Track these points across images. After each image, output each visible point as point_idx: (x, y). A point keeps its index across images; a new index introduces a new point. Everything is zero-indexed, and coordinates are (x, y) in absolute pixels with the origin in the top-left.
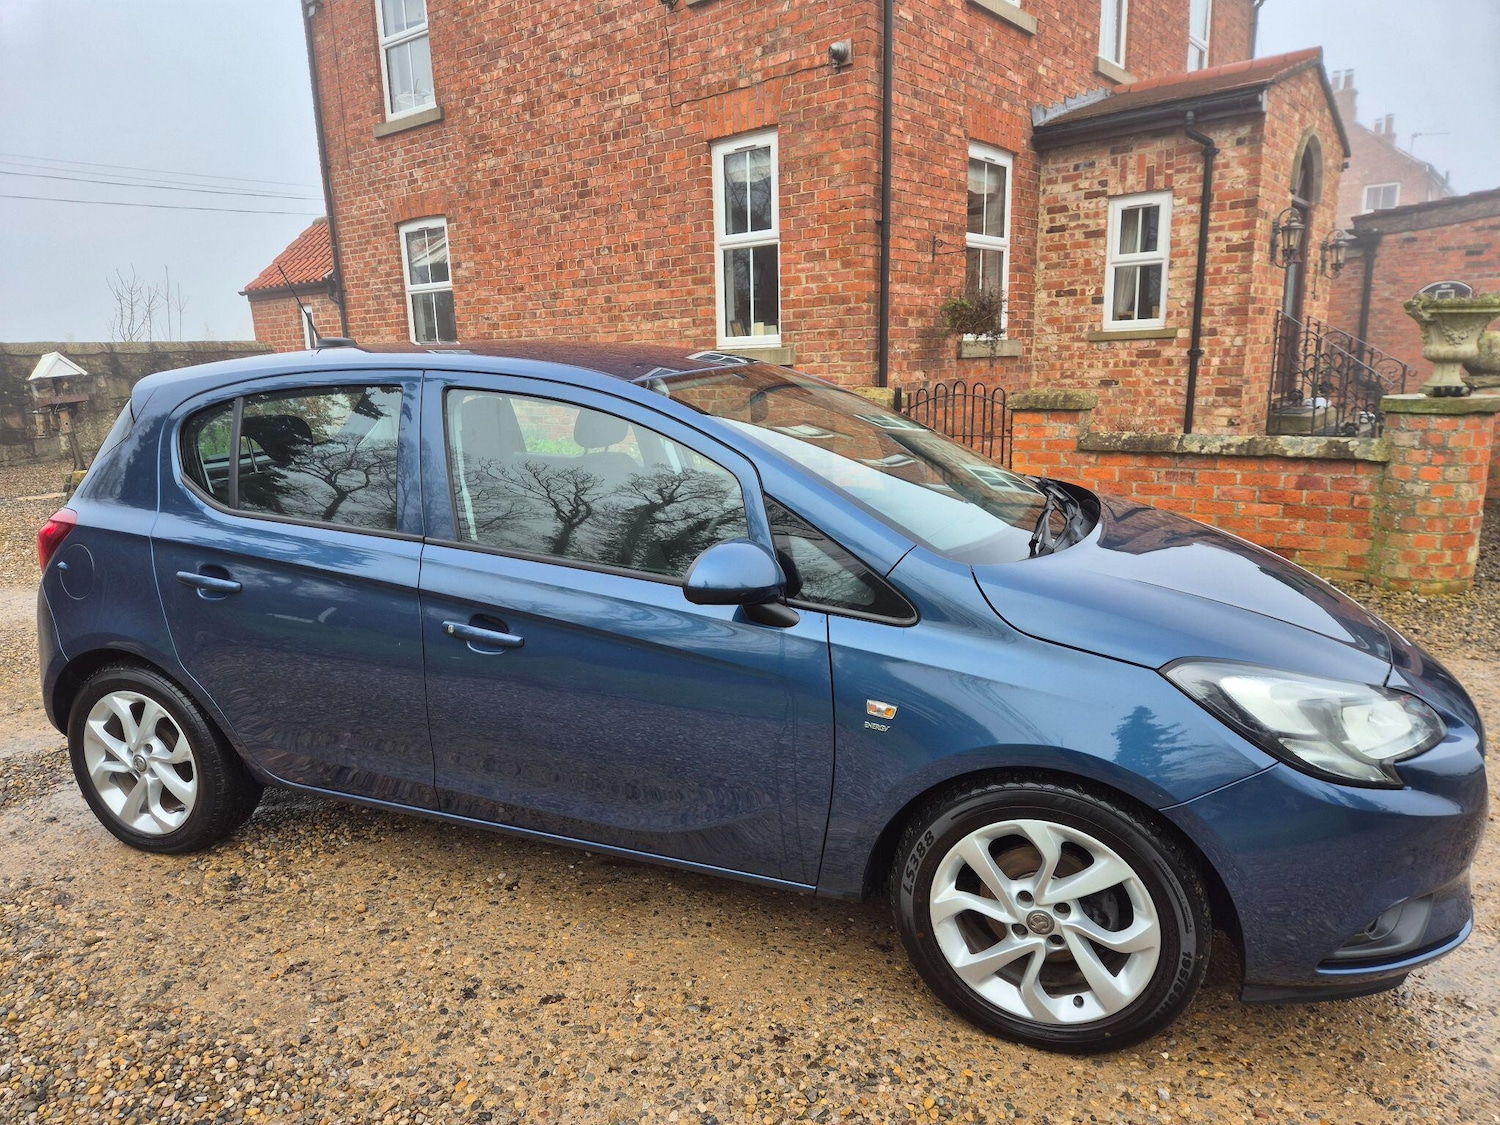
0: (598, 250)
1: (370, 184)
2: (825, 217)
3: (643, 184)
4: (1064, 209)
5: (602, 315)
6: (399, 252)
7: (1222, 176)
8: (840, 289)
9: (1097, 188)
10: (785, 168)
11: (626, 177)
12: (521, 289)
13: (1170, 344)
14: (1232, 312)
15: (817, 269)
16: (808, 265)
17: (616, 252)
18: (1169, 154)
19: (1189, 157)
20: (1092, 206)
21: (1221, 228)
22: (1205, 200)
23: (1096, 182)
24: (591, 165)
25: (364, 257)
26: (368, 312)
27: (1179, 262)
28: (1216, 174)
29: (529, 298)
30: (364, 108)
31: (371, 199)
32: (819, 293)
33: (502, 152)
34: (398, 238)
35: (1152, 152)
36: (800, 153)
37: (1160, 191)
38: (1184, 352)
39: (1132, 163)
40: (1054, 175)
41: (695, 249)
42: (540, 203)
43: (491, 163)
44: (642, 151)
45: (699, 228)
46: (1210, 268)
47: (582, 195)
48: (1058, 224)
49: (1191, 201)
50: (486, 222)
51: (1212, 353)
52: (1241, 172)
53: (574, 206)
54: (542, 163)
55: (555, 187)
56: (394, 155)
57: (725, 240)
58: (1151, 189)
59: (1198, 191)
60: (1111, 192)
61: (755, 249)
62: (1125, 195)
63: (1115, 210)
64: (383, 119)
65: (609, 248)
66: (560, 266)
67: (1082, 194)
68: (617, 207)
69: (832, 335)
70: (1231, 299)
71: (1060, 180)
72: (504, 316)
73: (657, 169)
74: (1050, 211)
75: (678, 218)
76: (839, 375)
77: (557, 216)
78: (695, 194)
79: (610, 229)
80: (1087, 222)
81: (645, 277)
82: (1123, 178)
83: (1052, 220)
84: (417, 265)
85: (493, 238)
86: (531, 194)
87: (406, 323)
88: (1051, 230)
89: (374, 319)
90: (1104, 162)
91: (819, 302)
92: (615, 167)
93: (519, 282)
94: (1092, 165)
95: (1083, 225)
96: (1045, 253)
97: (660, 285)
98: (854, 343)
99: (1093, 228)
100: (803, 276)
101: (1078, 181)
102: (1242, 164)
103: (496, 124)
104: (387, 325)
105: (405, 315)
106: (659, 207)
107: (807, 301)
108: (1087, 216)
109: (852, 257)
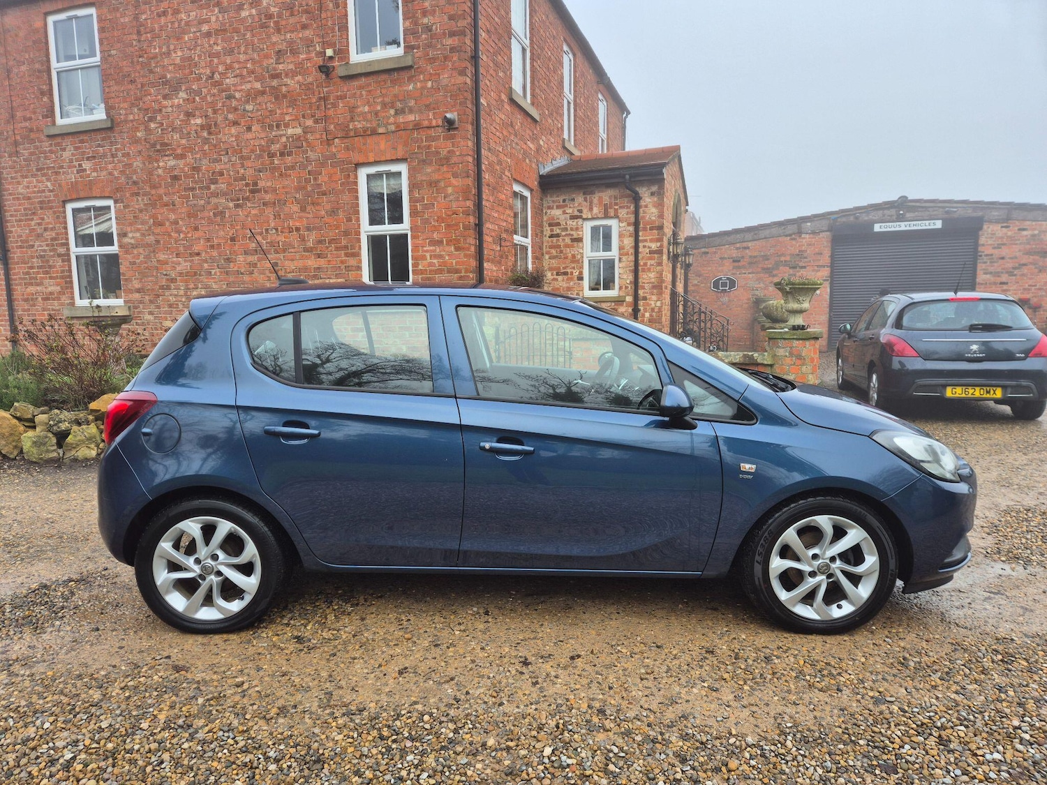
0: (267, 230)
1: (38, 170)
2: (443, 219)
3: (304, 188)
4: (558, 224)
5: (270, 275)
6: (65, 223)
7: (644, 212)
8: (454, 264)
9: (576, 213)
10: (412, 187)
11: (291, 181)
12: (198, 254)
13: (622, 305)
14: (654, 287)
15: (438, 250)
16: (431, 248)
17: (282, 232)
18: (616, 198)
19: (626, 200)
20: (574, 223)
21: (646, 241)
22: (636, 224)
23: (576, 210)
24: (260, 172)
25: (29, 225)
26: (32, 268)
27: (624, 258)
28: (641, 210)
29: (206, 261)
30: (35, 113)
31: (38, 181)
32: (439, 266)
33: (182, 156)
34: (65, 212)
35: (606, 195)
36: (424, 178)
37: (612, 217)
38: (630, 310)
39: (595, 201)
40: (551, 204)
41: (346, 233)
42: (216, 195)
43: (172, 163)
44: (303, 167)
45: (349, 220)
46: (641, 263)
47: (252, 192)
48: (555, 233)
49: (629, 224)
50: (165, 206)
51: (645, 310)
52: (654, 210)
53: (247, 199)
54: (218, 167)
55: (229, 184)
56: (64, 150)
57: (367, 229)
58: (606, 217)
59: (632, 220)
60: (584, 216)
61: (390, 236)
62: (593, 219)
63: (587, 227)
64: (54, 123)
65: (277, 230)
66: (233, 239)
67: (568, 216)
68: (282, 202)
70: (653, 280)
71: (555, 207)
72: (181, 273)
73: (315, 179)
74: (550, 225)
75: (333, 212)
77: (231, 205)
78: (346, 197)
79: (277, 216)
80: (572, 233)
81: (306, 250)
82: (591, 209)
83: (552, 230)
84: (81, 233)
85: (172, 217)
86: (209, 188)
87: (70, 276)
88: (551, 236)
89: (38, 273)
90: (580, 199)
91: (440, 271)
92: (281, 175)
93: (196, 249)
94: (573, 200)
95: (570, 234)
96: (548, 249)
97: (319, 256)
99: (575, 236)
100: (428, 255)
101: (565, 209)
102: (654, 206)
103: (176, 136)
104: (51, 278)
105: (70, 271)
106: (318, 204)
108: (572, 229)
109: (462, 245)
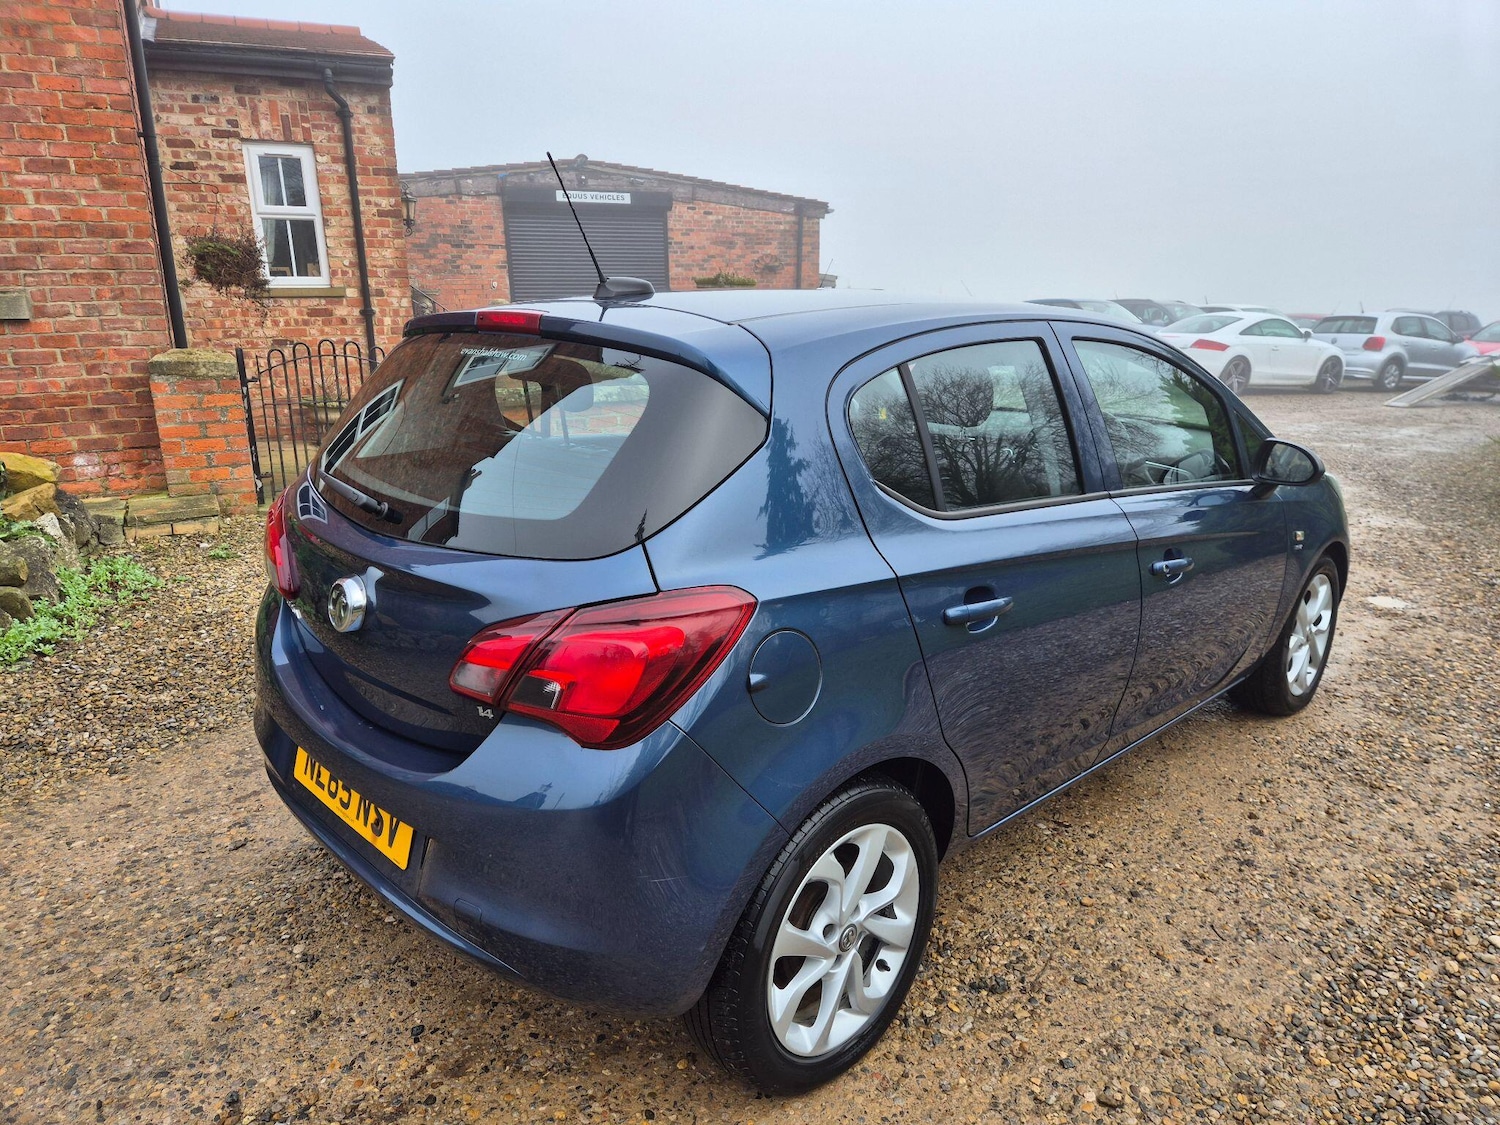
4: (189, 144)
7: (361, 141)
8: (105, 217)
9: (225, 126)
13: (341, 304)
14: (393, 274)
15: (55, 184)
16: (36, 177)
18: (303, 107)
19: (324, 114)
20: (224, 146)
21: (369, 192)
22: (349, 160)
23: (223, 120)
27: (333, 221)
28: (354, 137)
32: (64, 219)
35: (285, 100)
37: (298, 143)
38: (356, 312)
39: (263, 107)
40: (167, 102)
46: (366, 231)
48: (183, 160)
49: (335, 160)
51: (383, 313)
52: (377, 140)
58: (288, 140)
59: (340, 151)
60: (244, 135)
62: (261, 141)
63: (251, 158)
67: (208, 130)
69: (99, 278)
70: (391, 262)
71: (177, 109)
74: (171, 143)
76: (122, 333)
80: (221, 163)
82: (255, 122)
83: (176, 155)
88: (176, 166)
90: (229, 100)
91: (67, 231)
94: (215, 99)
95: (216, 166)
96: (173, 192)
98: (142, 290)
99: (229, 171)
100: (27, 192)
101: (201, 115)
102: (377, 133)
107: (40, 230)
108: (220, 157)
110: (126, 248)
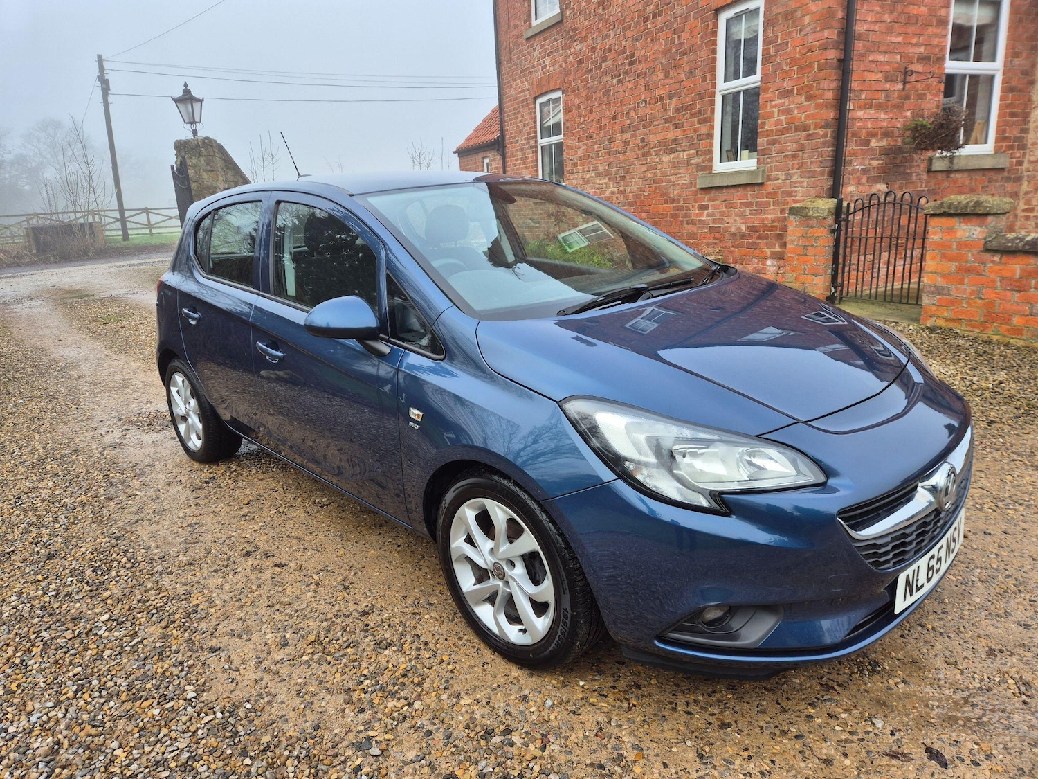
0: (639, 103)
1: (521, 72)
2: (796, 60)
3: (670, 50)
5: (638, 152)
6: (535, 117)
8: (803, 119)
10: (768, 24)
11: (658, 47)
12: (591, 137)
15: (787, 104)
16: (781, 101)
17: (650, 104)
24: (637, 40)
25: (516, 123)
26: (517, 160)
29: (595, 143)
30: (520, 19)
31: (522, 83)
32: (787, 123)
33: (584, 39)
34: (535, 108)
36: (780, 10)
41: (701, 97)
42: (605, 74)
43: (578, 48)
44: (670, 24)
45: (704, 80)
47: (630, 64)
50: (574, 91)
53: (626, 73)
54: (608, 42)
55: (615, 60)
56: (535, 50)
57: (723, 86)
61: (745, 91)
64: (530, 26)
65: (646, 102)
66: (614, 118)
68: (652, 70)
69: (794, 157)
72: (580, 157)
73: (679, 37)
75: (691, 73)
76: (797, 189)
77: (615, 81)
78: (704, 53)
79: (647, 87)
81: (667, 121)
84: (546, 125)
85: (577, 101)
86: (600, 67)
87: (537, 166)
89: (519, 164)
91: (786, 131)
92: (652, 40)
93: (591, 131)
97: (677, 126)
98: (811, 162)
100: (776, 110)
103: (582, 19)
104: (527, 168)
105: (537, 161)
106: (679, 66)
107: (778, 131)
109: (814, 92)
110: (809, 137)
